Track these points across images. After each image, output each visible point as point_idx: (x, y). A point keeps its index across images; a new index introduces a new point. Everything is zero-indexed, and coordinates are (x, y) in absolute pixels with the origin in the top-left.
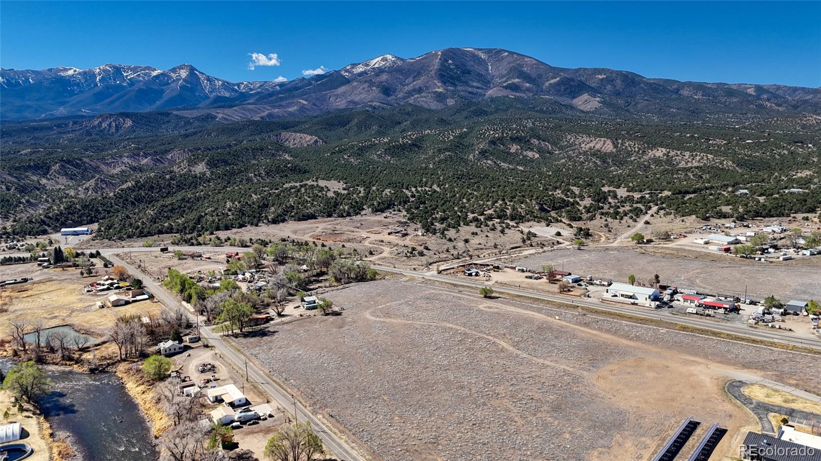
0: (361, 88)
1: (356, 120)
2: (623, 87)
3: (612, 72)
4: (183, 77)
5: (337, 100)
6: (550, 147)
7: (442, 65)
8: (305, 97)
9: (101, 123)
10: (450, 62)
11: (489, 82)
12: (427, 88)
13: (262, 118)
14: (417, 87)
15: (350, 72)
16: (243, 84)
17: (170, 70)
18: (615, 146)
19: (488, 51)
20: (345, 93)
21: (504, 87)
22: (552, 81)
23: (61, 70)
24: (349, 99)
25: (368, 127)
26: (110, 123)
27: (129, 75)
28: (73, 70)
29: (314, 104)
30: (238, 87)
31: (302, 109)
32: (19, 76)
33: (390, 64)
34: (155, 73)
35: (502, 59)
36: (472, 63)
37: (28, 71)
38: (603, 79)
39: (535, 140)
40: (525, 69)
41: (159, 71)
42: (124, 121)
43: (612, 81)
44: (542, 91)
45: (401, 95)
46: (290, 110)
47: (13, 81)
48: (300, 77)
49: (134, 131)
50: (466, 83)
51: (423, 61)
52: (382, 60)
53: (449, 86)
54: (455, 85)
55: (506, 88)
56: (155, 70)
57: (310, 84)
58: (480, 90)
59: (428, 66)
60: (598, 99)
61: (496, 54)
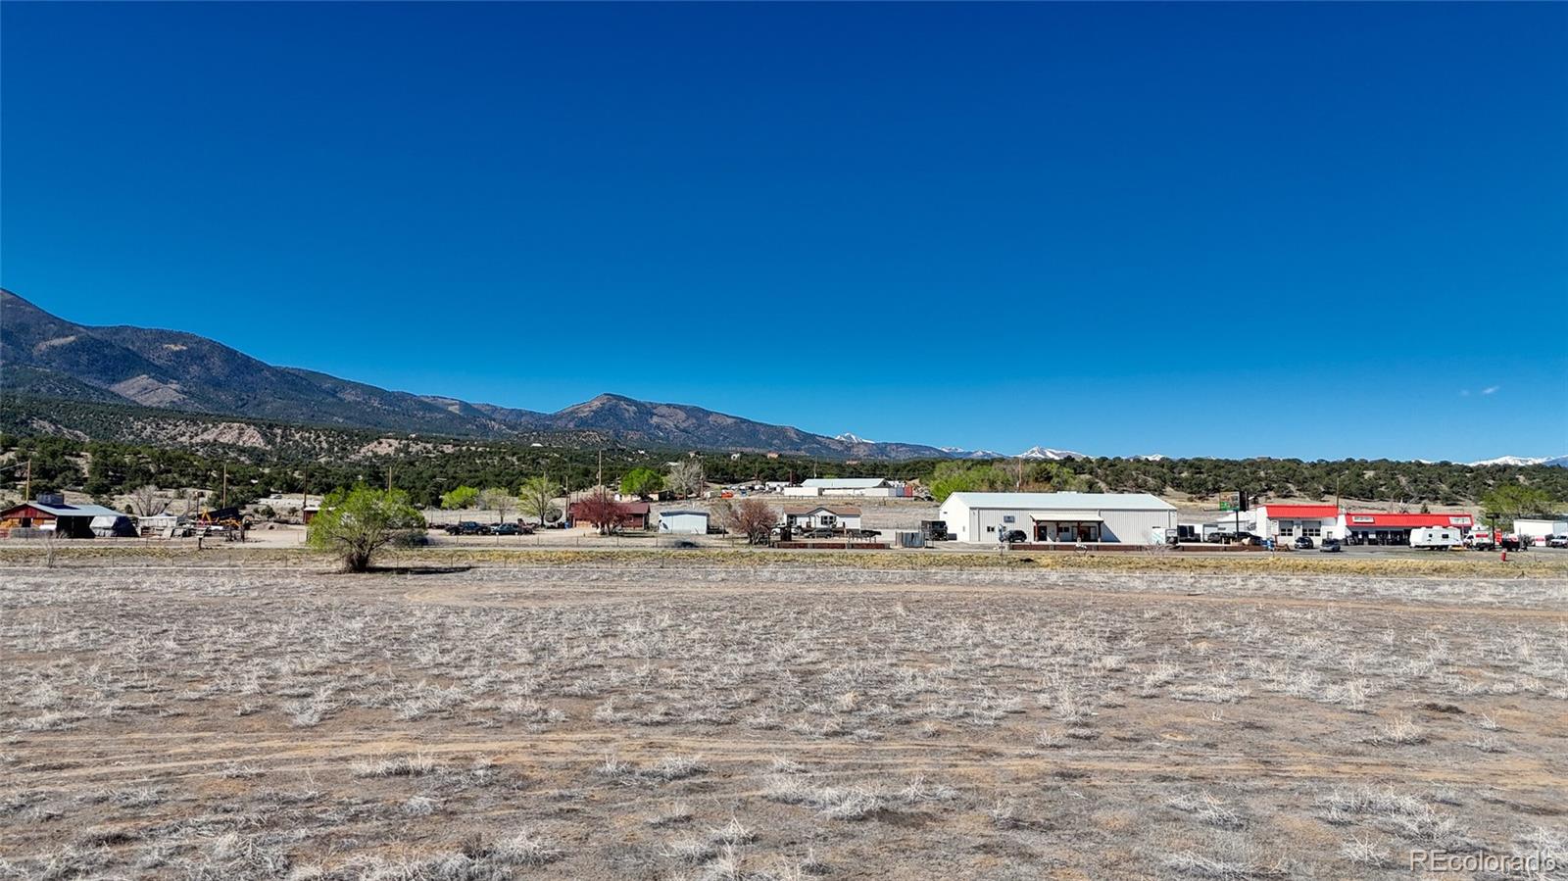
2: (227, 371)
3: (201, 342)
22: (57, 342)
38: (181, 351)
39: (46, 424)
44: (31, 359)
60: (174, 386)
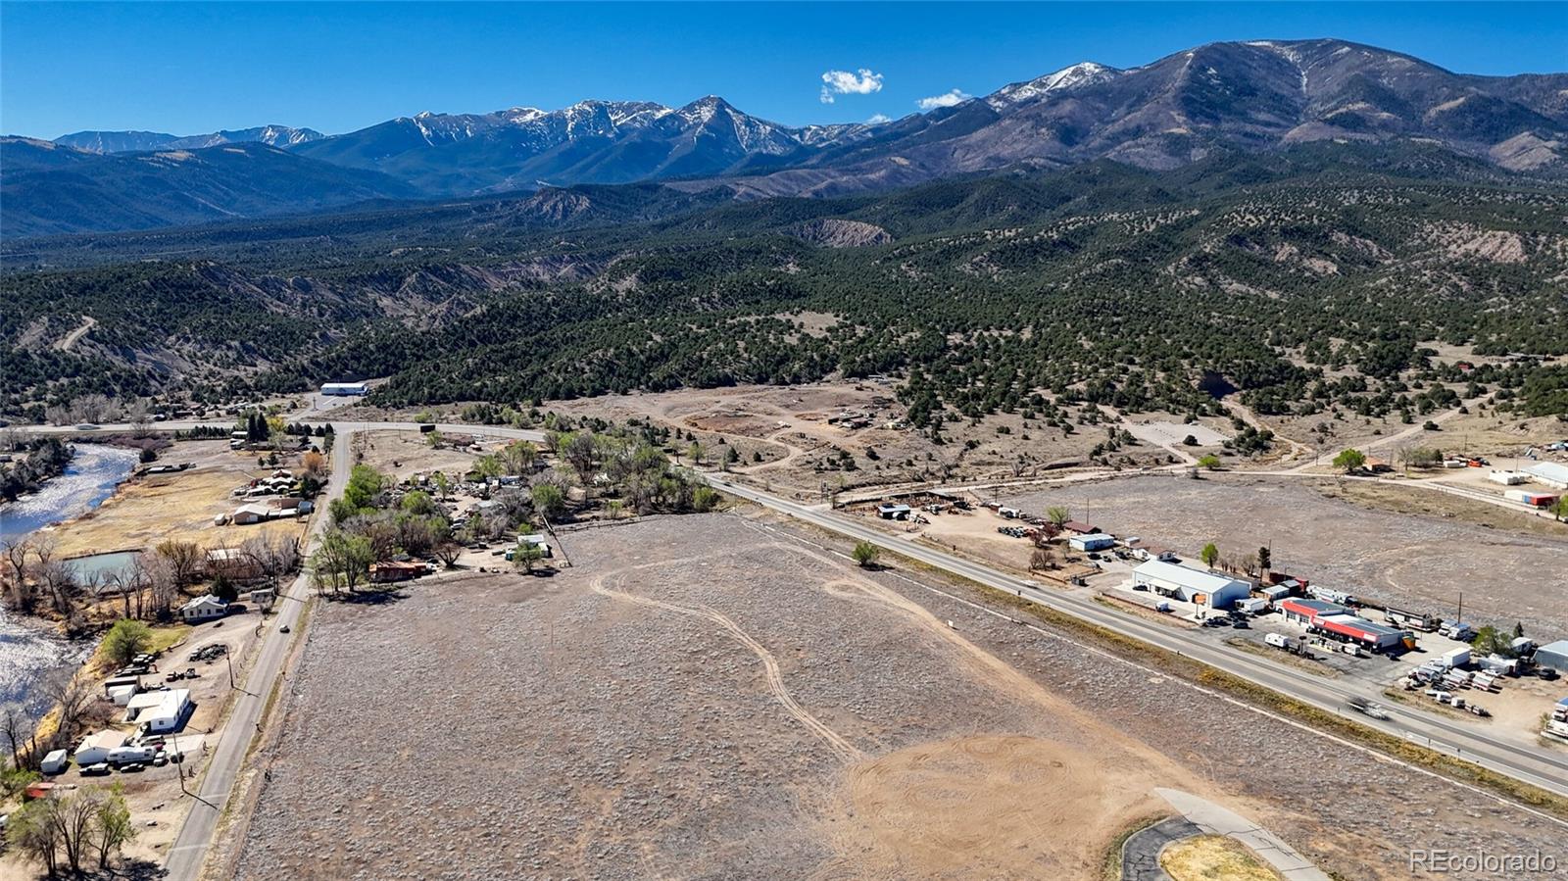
0: (1018, 130)
1: (977, 195)
4: (706, 120)
5: (968, 156)
6: (1375, 250)
7: (1193, 78)
8: (908, 151)
9: (541, 204)
10: (1212, 71)
11: (1297, 111)
12: (1153, 127)
13: (816, 193)
14: (1132, 125)
15: (1006, 100)
16: (810, 129)
17: (684, 108)
18: (1528, 249)
19: (1305, 46)
20: (984, 141)
21: (1326, 121)
22: (1446, 106)
23: (516, 114)
24: (992, 152)
25: (997, 208)
26: (556, 205)
27: (619, 119)
28: (533, 114)
29: (922, 166)
30: (801, 137)
31: (896, 174)
32: (451, 126)
33: (1088, 81)
34: (659, 115)
35: (1335, 61)
36: (1263, 73)
37: (465, 116)
39: (1342, 235)
40: (1385, 81)
41: (668, 110)
42: (578, 201)
45: (1096, 142)
46: (872, 176)
47: (443, 134)
48: (912, 113)
49: (591, 218)
50: (1243, 116)
51: (1152, 72)
52: (1074, 73)
53: (1202, 121)
54: (1217, 120)
55: (1332, 122)
56: (662, 108)
57: (925, 126)
58: (1270, 130)
59: (1163, 82)
60: (1553, 143)
61: (1320, 51)
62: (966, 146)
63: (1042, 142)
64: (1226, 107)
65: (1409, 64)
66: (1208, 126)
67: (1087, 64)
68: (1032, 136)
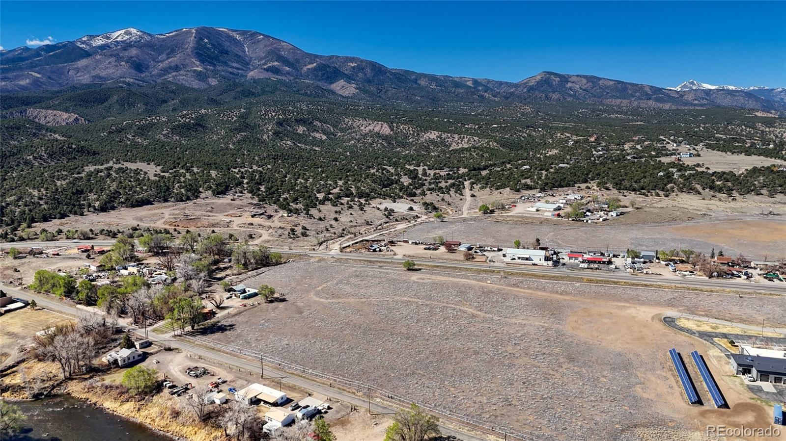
0: (107, 62)
1: (116, 97)
2: (372, 75)
3: (362, 61)
5: (79, 75)
6: (332, 129)
7: (198, 43)
8: (37, 69)
10: (206, 41)
11: (248, 64)
12: (185, 66)
14: (173, 64)
15: (87, 44)
18: (392, 130)
19: (243, 33)
20: (87, 66)
21: (264, 69)
22: (310, 66)
24: (94, 73)
25: (131, 105)
29: (49, 78)
31: (36, 82)
33: (136, 39)
35: (258, 42)
36: (229, 44)
38: (355, 66)
39: (318, 122)
40: (283, 53)
43: (363, 69)
44: (301, 75)
45: (155, 72)
46: (20, 83)
48: (22, 46)
50: (225, 63)
51: (177, 38)
52: (125, 33)
53: (207, 65)
54: (214, 65)
55: (267, 70)
57: (40, 55)
58: (240, 71)
59: (183, 43)
60: (354, 85)
61: (252, 36)
62: (76, 68)
63: (125, 70)
64: (216, 58)
65: (291, 47)
66: (211, 67)
67: (132, 29)
68: (117, 66)
